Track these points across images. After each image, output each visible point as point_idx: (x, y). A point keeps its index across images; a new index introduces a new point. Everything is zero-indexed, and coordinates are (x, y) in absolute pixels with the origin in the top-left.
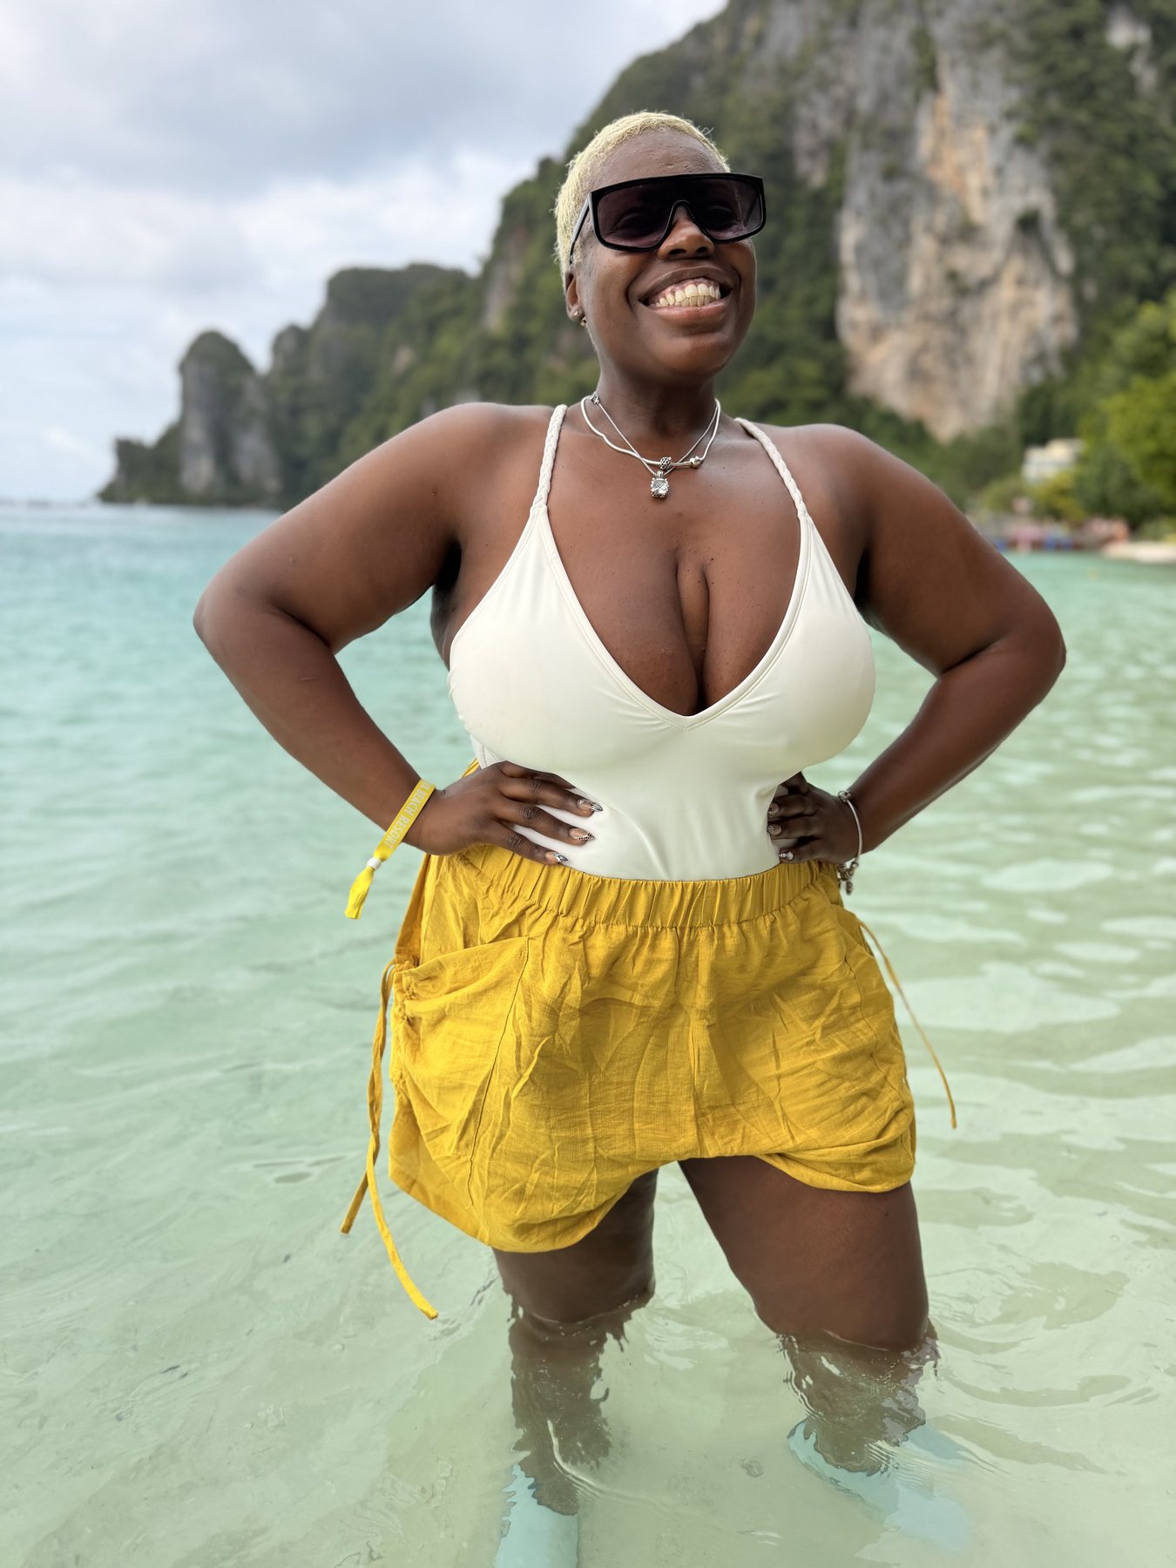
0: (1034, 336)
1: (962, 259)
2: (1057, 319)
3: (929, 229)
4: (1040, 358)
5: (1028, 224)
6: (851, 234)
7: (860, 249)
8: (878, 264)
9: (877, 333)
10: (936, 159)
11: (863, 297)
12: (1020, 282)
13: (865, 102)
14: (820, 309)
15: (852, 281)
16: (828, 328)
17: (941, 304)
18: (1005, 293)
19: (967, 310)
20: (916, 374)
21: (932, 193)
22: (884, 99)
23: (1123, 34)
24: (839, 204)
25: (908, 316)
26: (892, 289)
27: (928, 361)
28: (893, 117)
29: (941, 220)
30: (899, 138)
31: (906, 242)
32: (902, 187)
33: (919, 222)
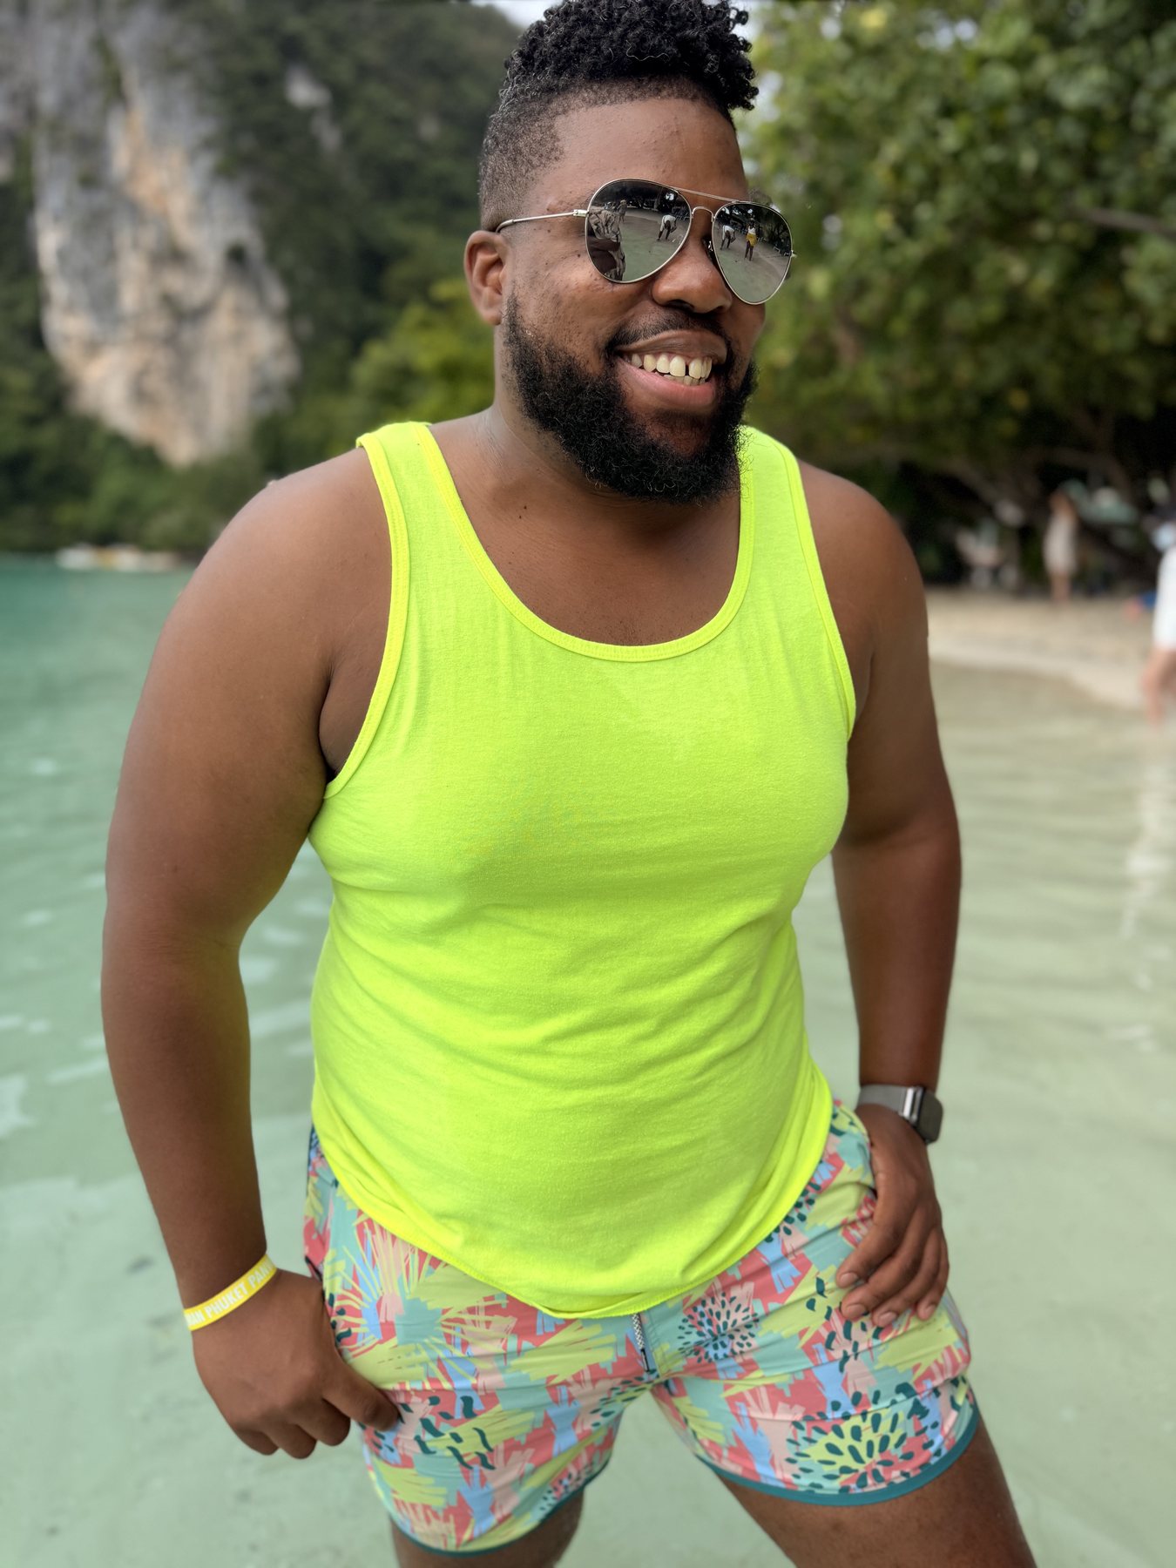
0: (256, 368)
1: (174, 281)
2: (277, 354)
3: (136, 245)
4: (264, 389)
5: (236, 256)
6: (50, 240)
7: (62, 255)
8: (85, 275)
9: (93, 348)
10: (133, 174)
11: (70, 308)
12: (238, 312)
13: (48, 100)
14: (24, 313)
15: (59, 289)
16: (35, 337)
17: (159, 324)
18: (221, 323)
19: (187, 335)
20: (140, 395)
21: (136, 211)
22: (68, 103)
23: (302, 92)
24: (30, 205)
25: (127, 333)
26: (103, 302)
27: (155, 383)
28: (81, 121)
29: (149, 237)
30: (90, 147)
31: (111, 256)
32: (100, 199)
33: (124, 237)
